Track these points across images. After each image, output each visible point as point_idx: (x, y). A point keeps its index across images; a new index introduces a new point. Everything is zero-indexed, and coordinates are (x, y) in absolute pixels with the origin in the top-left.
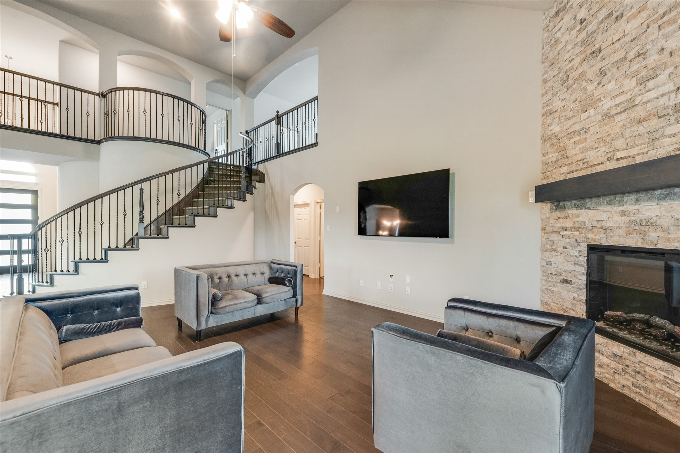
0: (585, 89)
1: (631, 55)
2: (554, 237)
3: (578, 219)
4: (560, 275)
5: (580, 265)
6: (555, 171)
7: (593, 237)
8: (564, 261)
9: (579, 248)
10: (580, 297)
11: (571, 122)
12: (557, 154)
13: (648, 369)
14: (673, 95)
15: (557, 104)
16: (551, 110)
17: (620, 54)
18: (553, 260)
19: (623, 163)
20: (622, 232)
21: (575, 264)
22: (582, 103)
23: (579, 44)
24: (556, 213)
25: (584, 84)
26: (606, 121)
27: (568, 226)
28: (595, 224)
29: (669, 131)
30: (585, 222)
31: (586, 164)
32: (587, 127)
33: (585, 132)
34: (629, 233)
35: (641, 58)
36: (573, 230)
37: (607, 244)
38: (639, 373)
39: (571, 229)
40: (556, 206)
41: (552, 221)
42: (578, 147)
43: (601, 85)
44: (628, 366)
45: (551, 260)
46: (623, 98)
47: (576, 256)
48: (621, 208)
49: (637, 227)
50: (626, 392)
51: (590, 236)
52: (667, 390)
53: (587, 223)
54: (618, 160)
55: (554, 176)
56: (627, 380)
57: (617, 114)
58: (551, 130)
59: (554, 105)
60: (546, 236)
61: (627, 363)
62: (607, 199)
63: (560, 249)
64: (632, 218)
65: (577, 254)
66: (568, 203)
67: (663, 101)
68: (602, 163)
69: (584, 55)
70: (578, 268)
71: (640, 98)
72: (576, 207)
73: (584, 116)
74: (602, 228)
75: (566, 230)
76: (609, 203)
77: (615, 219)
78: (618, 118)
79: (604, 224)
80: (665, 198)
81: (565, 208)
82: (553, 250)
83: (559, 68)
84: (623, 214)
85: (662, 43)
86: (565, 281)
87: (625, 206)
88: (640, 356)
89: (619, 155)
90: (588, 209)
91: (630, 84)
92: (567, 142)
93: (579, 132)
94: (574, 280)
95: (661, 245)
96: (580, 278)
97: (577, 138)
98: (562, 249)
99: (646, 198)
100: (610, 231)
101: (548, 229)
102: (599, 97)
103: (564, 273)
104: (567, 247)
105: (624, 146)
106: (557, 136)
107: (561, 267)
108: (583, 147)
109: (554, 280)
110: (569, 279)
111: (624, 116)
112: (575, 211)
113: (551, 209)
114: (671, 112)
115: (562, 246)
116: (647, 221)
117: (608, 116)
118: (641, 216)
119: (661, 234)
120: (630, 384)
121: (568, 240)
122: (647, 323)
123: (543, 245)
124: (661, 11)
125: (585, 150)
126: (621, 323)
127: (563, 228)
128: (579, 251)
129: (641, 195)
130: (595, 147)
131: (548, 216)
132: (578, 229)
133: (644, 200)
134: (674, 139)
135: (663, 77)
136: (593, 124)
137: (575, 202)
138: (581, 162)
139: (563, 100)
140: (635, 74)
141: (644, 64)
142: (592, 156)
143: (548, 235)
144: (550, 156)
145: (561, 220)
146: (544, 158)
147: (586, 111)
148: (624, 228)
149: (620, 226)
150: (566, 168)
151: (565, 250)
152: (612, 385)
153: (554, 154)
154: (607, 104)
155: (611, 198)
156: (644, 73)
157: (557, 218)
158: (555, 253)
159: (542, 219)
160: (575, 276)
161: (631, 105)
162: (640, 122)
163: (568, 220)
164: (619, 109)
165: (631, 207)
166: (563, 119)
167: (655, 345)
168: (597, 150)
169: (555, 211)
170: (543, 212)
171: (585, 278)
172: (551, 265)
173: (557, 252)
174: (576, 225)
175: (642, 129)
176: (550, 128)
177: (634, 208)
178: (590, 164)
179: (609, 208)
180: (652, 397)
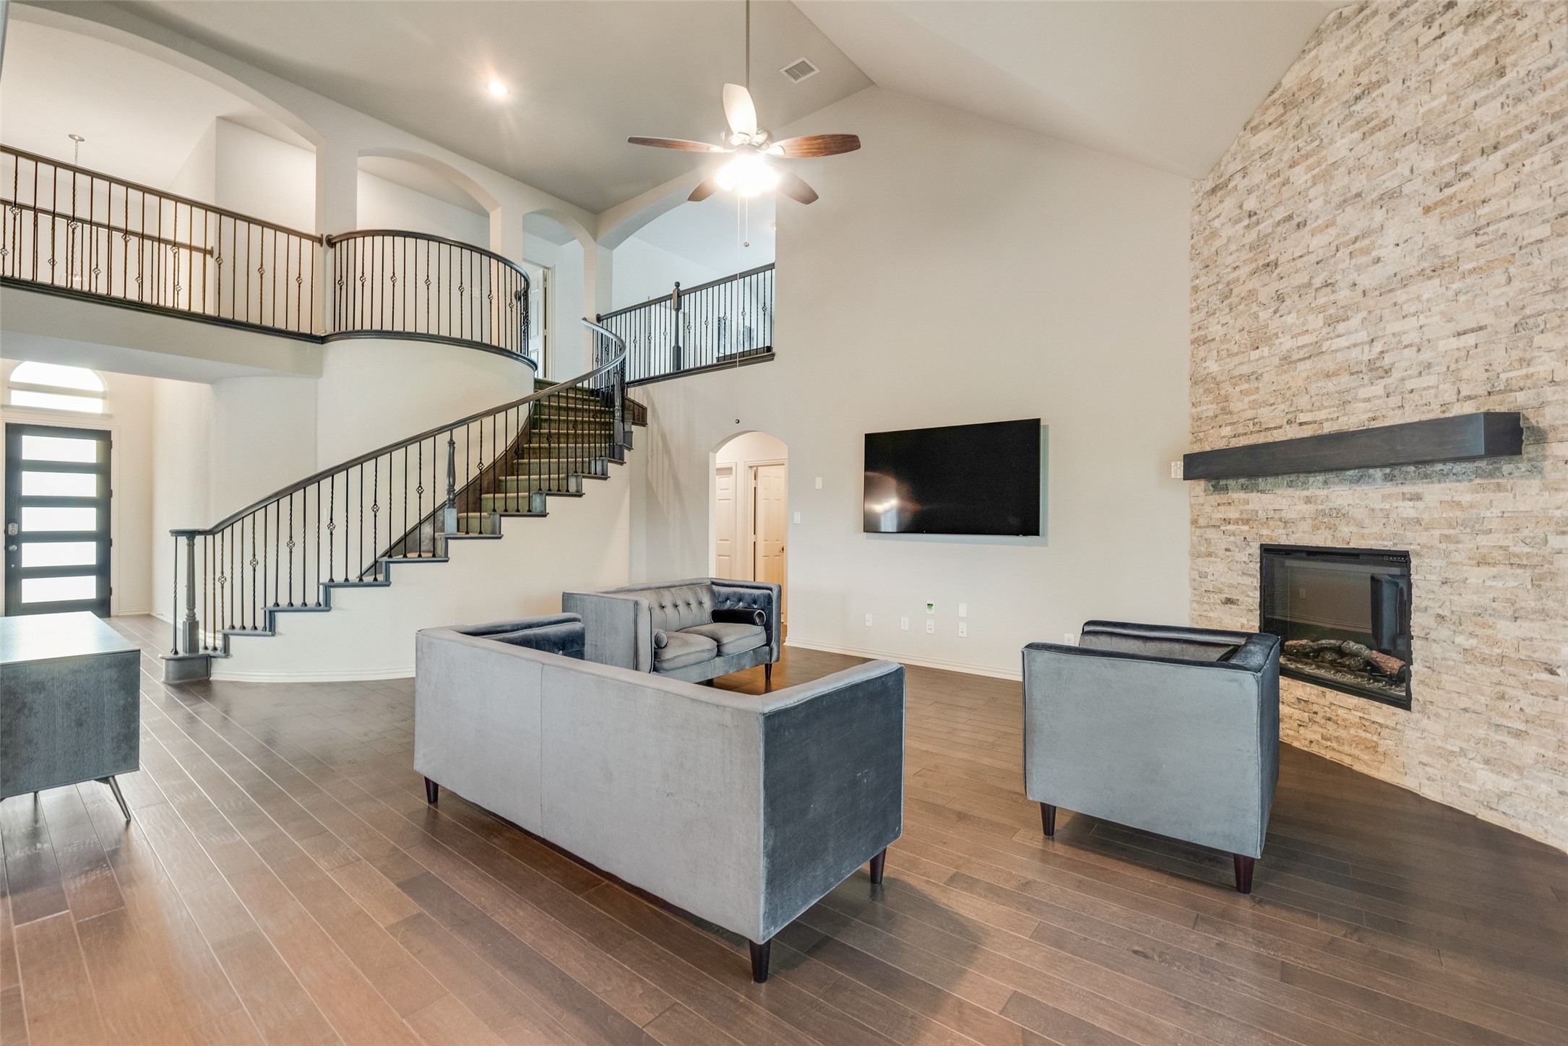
0: (1257, 317)
1: (1317, 282)
2: (1211, 534)
3: (1247, 507)
4: (1221, 592)
5: (1250, 575)
6: (1211, 431)
7: (1269, 533)
8: (1226, 570)
9: (1249, 551)
10: (1251, 623)
11: (1236, 360)
12: (1214, 406)
13: (1341, 712)
14: (1367, 348)
15: (1215, 330)
16: (1206, 336)
17: (1302, 278)
18: (1210, 570)
19: (1306, 432)
20: (1306, 526)
21: (1244, 574)
22: (1252, 335)
23: (1247, 247)
24: (1214, 496)
25: (1255, 308)
26: (1285, 367)
27: (1232, 517)
28: (1271, 514)
29: (1363, 393)
30: (1257, 512)
31: (1258, 426)
32: (1260, 372)
33: (1257, 378)
34: (1316, 528)
35: (1329, 289)
36: (1240, 522)
37: (1287, 543)
38: (1329, 719)
39: (1237, 522)
40: (1213, 486)
41: (1208, 509)
42: (1247, 399)
43: (1278, 315)
44: (1316, 713)
45: (1207, 570)
46: (1307, 339)
47: (1245, 562)
48: (1305, 493)
49: (1326, 520)
50: (1314, 749)
51: (1265, 532)
52: (1363, 734)
53: (1260, 512)
54: (1301, 424)
55: (1210, 440)
56: (1315, 732)
57: (1300, 360)
58: (1205, 368)
59: (1210, 329)
60: (1198, 532)
61: (1315, 708)
62: (1287, 478)
63: (1221, 553)
64: (1320, 507)
65: (1246, 559)
66: (1231, 482)
67: (1355, 353)
68: (1280, 427)
69: (1254, 265)
70: (1248, 580)
71: (1328, 343)
72: (1244, 488)
73: (1255, 355)
74: (1280, 520)
75: (1229, 523)
76: (1290, 485)
77: (1298, 508)
78: (1301, 366)
79: (1283, 514)
80: (1358, 480)
81: (1227, 490)
82: (1210, 555)
83: (1218, 275)
84: (1308, 500)
85: (1353, 276)
86: (1229, 601)
87: (1311, 490)
88: (1332, 695)
89: (1302, 418)
90: (1262, 492)
91: (1316, 322)
92: (1230, 389)
93: (1247, 378)
94: (1242, 598)
95: (1355, 544)
96: (1251, 594)
97: (1245, 386)
98: (1224, 552)
99: (1336, 480)
100: (1291, 524)
101: (1202, 522)
102: (1275, 331)
103: (1226, 589)
104: (1232, 548)
105: (1309, 407)
106: (1215, 379)
107: (1223, 580)
108: (1254, 400)
109: (1212, 601)
110: (1234, 597)
111: (1308, 364)
112: (1242, 495)
113: (1205, 491)
114: (1364, 370)
115: (1224, 547)
116: (1338, 511)
117: (1287, 361)
118: (1331, 505)
119: (1353, 529)
120: (1318, 737)
121: (1232, 538)
122: (1340, 652)
123: (1193, 546)
124: (1353, 234)
125: (1255, 405)
126: (1306, 655)
127: (1225, 520)
128: (1249, 554)
129: (1331, 476)
130: (1269, 403)
131: (1201, 500)
132: (1247, 522)
133: (1334, 483)
134: (1368, 405)
135: (1355, 321)
136: (1268, 369)
137: (1242, 481)
138: (1251, 422)
139: (1223, 325)
140: (1322, 309)
141: (1332, 297)
142: (1268, 416)
143: (1202, 530)
144: (1205, 408)
145: (1222, 508)
146: (1194, 410)
147: (1258, 348)
148: (1310, 521)
149: (1304, 518)
150: (1229, 428)
151: (1228, 553)
152: (1296, 744)
153: (1210, 406)
154: (1286, 343)
155: (1293, 477)
156: (1332, 311)
157: (1216, 504)
158: (1213, 559)
159: (1192, 506)
160: (1243, 592)
161: (1315, 352)
162: (1328, 376)
163: (1232, 508)
164: (1301, 355)
165: (1318, 492)
166: (1224, 353)
167: (1348, 679)
168: (1273, 407)
169: (1212, 494)
170: (1193, 494)
171: (1258, 594)
172: (1206, 577)
173: (1216, 556)
174: (1245, 516)
175: (1330, 386)
176: (1204, 365)
177: (1322, 493)
178: (1264, 426)
179: (1290, 491)
180: (1346, 748)
